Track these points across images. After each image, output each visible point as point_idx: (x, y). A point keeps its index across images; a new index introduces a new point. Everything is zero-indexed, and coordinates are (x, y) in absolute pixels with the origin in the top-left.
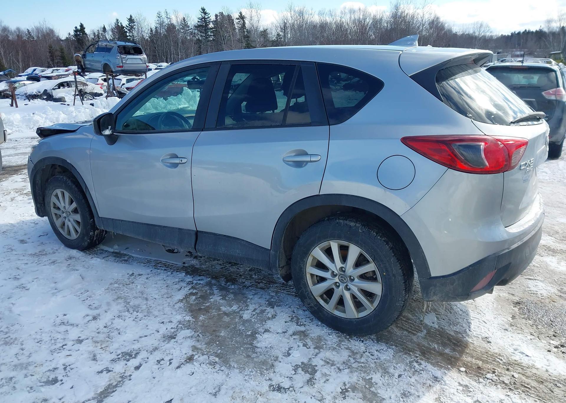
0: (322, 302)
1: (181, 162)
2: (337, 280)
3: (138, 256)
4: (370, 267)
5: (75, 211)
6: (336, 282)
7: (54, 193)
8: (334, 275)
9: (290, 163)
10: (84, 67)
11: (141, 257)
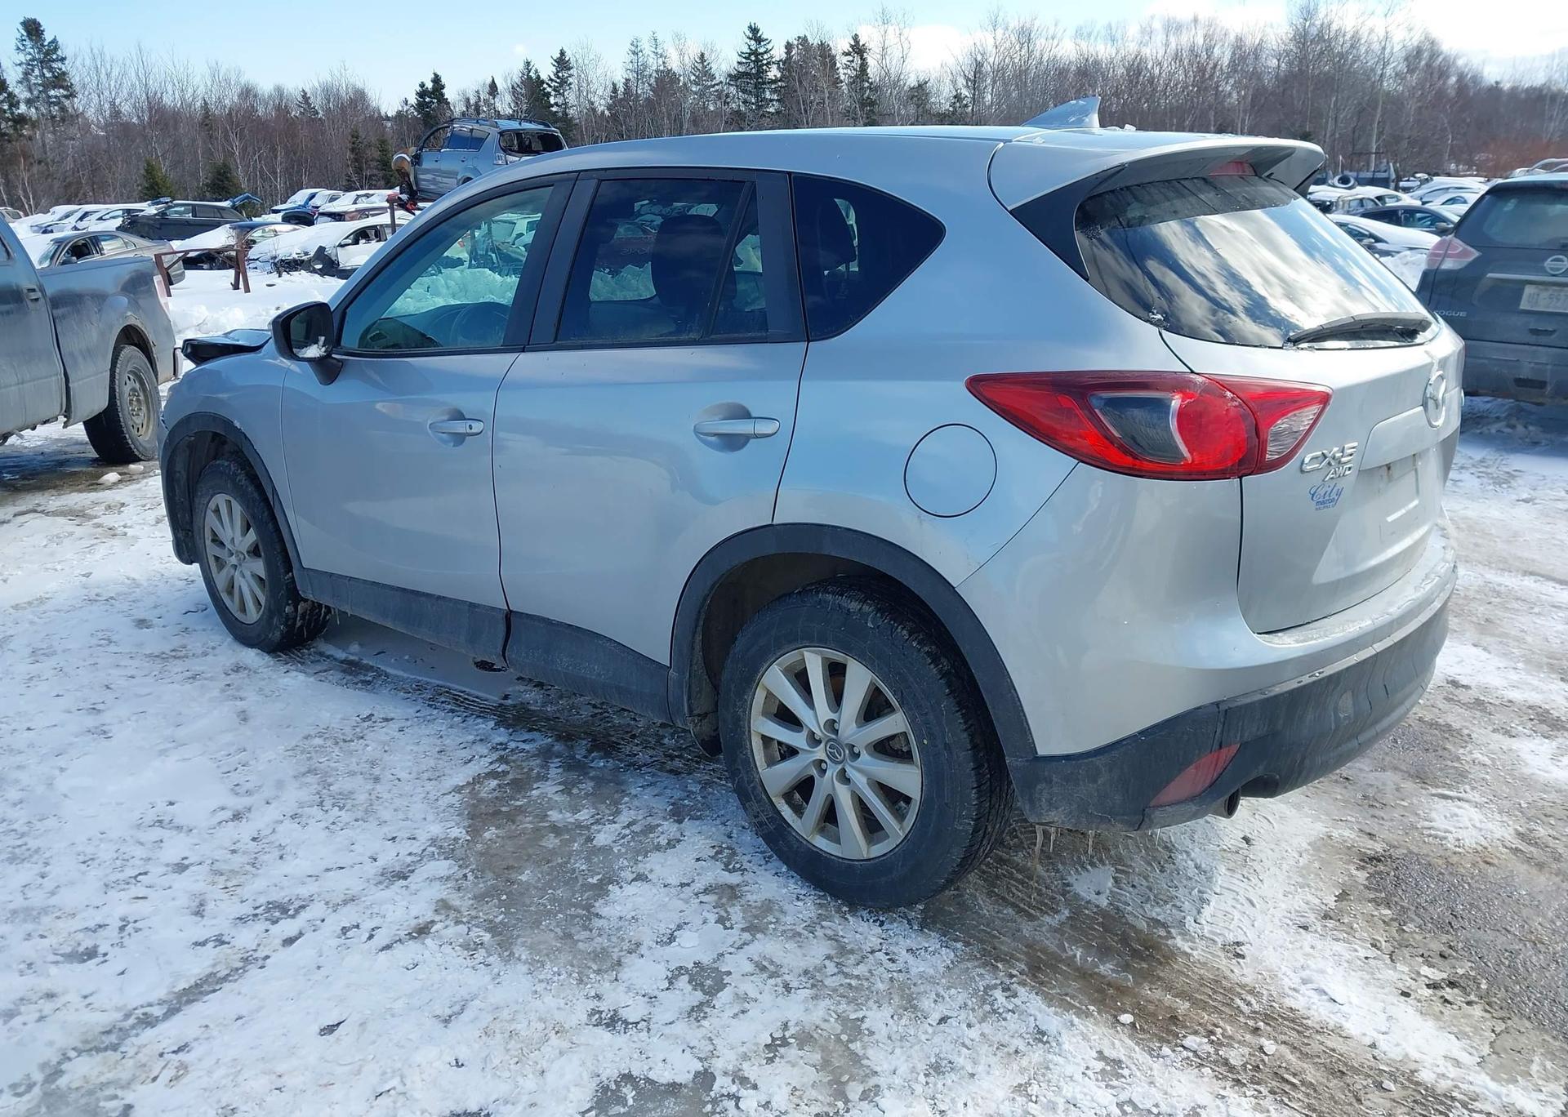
0: (786, 812)
1: (468, 431)
2: (820, 753)
3: (400, 673)
4: (894, 723)
5: (255, 552)
6: (822, 761)
7: (212, 505)
8: (814, 741)
9: (709, 438)
10: (415, 188)
11: (406, 675)
